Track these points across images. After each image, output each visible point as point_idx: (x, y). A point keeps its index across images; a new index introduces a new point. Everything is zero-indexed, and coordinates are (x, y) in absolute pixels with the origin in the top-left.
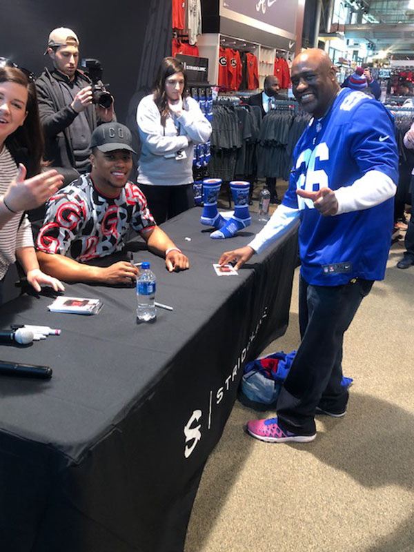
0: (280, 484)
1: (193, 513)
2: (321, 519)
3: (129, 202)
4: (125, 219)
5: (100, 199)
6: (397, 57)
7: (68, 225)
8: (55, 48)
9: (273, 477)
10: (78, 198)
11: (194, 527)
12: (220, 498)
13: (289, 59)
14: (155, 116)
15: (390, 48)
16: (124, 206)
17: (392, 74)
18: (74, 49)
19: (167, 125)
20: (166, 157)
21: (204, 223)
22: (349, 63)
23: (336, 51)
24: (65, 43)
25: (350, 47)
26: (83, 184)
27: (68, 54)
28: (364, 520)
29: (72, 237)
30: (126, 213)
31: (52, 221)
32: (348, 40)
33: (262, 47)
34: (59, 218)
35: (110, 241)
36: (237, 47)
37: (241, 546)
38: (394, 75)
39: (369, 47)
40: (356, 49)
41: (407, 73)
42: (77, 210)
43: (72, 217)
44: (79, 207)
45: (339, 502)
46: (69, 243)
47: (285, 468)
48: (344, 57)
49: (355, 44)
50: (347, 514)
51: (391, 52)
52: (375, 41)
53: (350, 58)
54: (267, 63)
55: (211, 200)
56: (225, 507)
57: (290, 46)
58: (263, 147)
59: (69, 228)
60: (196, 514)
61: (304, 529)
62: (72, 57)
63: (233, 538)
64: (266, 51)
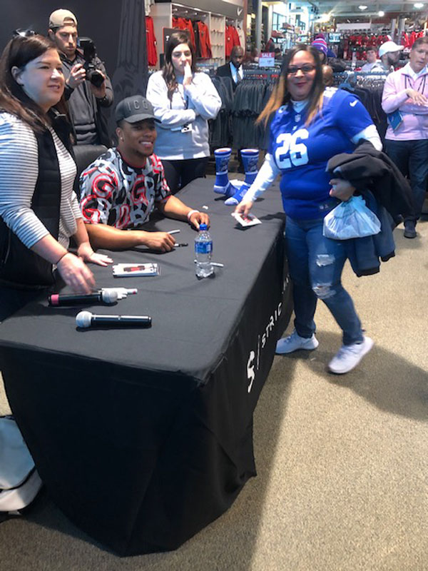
0: (323, 414)
1: (254, 445)
2: (365, 437)
3: (155, 171)
4: (153, 187)
5: (130, 169)
6: (339, 20)
7: (103, 195)
8: (55, 29)
9: (315, 409)
10: (108, 169)
11: (259, 455)
12: (274, 430)
13: (238, 27)
14: (162, 90)
15: (332, 11)
16: (150, 175)
17: (342, 38)
18: (72, 29)
19: (173, 99)
20: (173, 130)
21: (217, 192)
22: (292, 28)
23: (280, 17)
24: (63, 25)
25: (293, 11)
26: (112, 157)
27: (66, 35)
28: (399, 433)
29: (109, 206)
30: (153, 182)
31: (90, 194)
32: (290, 4)
33: (212, 15)
34: (95, 190)
35: (141, 209)
36: (189, 17)
37: (303, 464)
38: (344, 39)
39: (312, 10)
40: (298, 13)
41: (355, 37)
42: (110, 180)
43: (107, 188)
44: (111, 177)
45: (376, 423)
46: (107, 212)
47: (324, 401)
48: (288, 22)
49: (297, 8)
50: (384, 431)
51: (333, 15)
52: (317, 4)
53: (293, 23)
54: (218, 32)
55: (223, 169)
56: (280, 437)
57: (239, 13)
58: (238, 117)
59: (105, 198)
60: (257, 445)
61: (352, 447)
62: (71, 36)
63: (295, 459)
64: (216, 19)
